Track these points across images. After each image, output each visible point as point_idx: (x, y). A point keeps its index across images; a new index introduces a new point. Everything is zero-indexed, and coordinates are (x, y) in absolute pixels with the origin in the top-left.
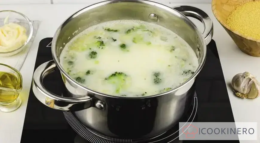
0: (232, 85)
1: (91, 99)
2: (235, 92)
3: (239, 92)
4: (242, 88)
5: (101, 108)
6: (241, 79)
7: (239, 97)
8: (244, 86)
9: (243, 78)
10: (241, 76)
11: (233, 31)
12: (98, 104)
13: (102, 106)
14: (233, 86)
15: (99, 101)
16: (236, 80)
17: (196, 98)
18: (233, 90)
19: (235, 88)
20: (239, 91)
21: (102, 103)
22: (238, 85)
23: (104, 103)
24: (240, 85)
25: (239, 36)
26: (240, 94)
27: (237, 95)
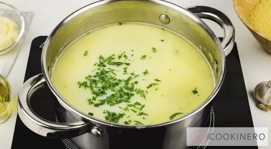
0: (254, 94)
1: (85, 124)
2: (258, 104)
3: (262, 104)
4: (267, 99)
5: (98, 135)
6: (265, 89)
7: (262, 109)
8: (268, 97)
9: (268, 88)
10: (265, 85)
11: (257, 33)
12: (94, 131)
13: (99, 133)
14: (256, 95)
15: (95, 127)
16: (259, 90)
17: (212, 114)
18: (256, 101)
19: (258, 98)
20: (262, 102)
21: (98, 129)
22: (262, 95)
23: (101, 130)
24: (264, 95)
25: (264, 38)
26: (263, 106)
27: (260, 107)
